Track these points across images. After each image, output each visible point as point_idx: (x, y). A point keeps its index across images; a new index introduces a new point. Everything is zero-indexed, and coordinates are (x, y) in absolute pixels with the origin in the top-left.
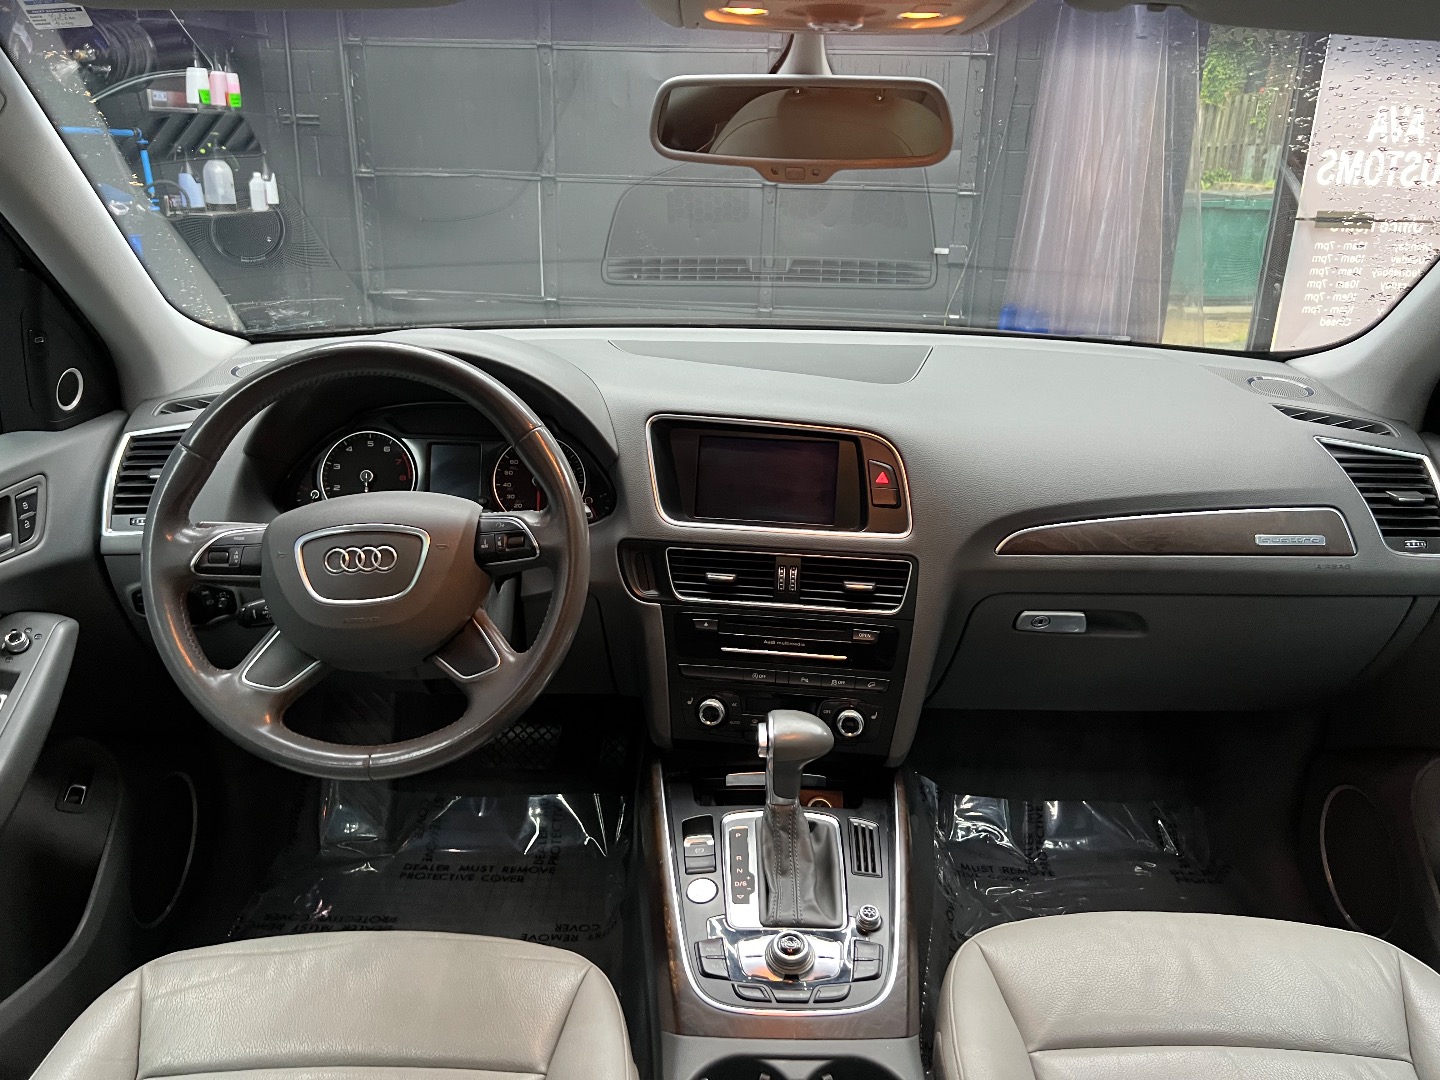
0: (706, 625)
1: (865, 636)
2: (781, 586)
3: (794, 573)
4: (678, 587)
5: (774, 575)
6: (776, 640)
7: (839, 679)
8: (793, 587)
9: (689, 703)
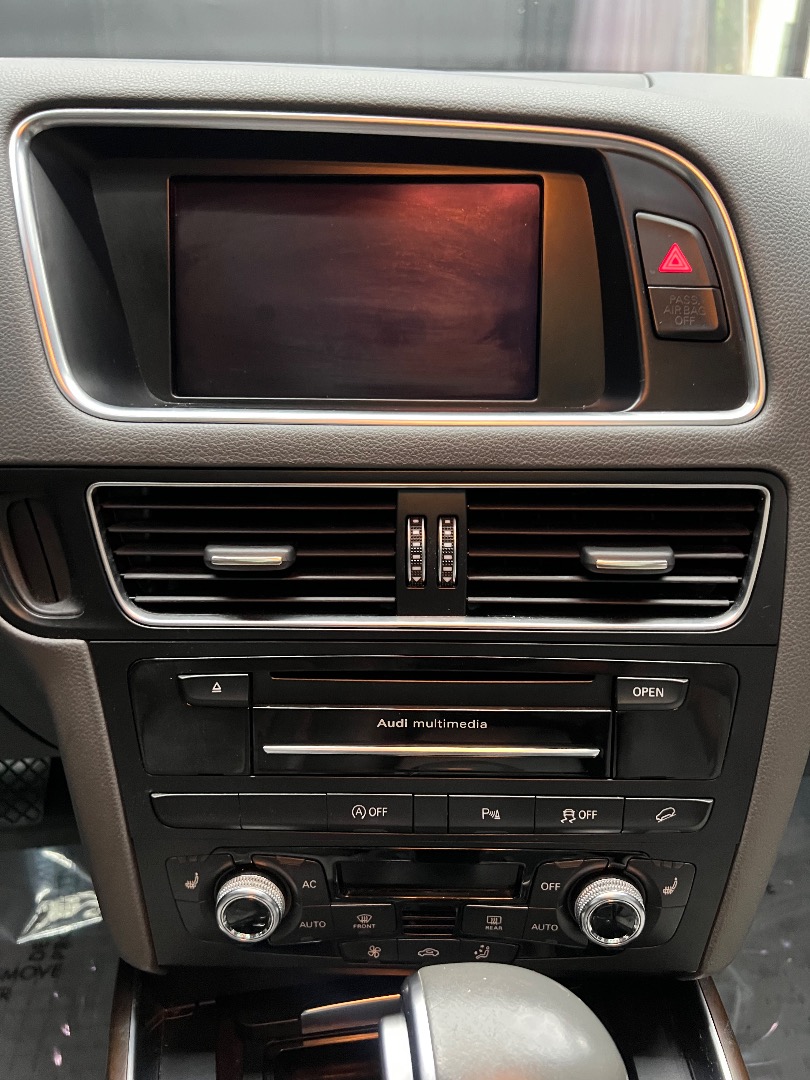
0: (217, 689)
1: (647, 693)
2: (416, 572)
3: (448, 535)
4: (132, 589)
5: (396, 541)
6: (411, 716)
7: (577, 806)
8: (449, 572)
9: (191, 885)
